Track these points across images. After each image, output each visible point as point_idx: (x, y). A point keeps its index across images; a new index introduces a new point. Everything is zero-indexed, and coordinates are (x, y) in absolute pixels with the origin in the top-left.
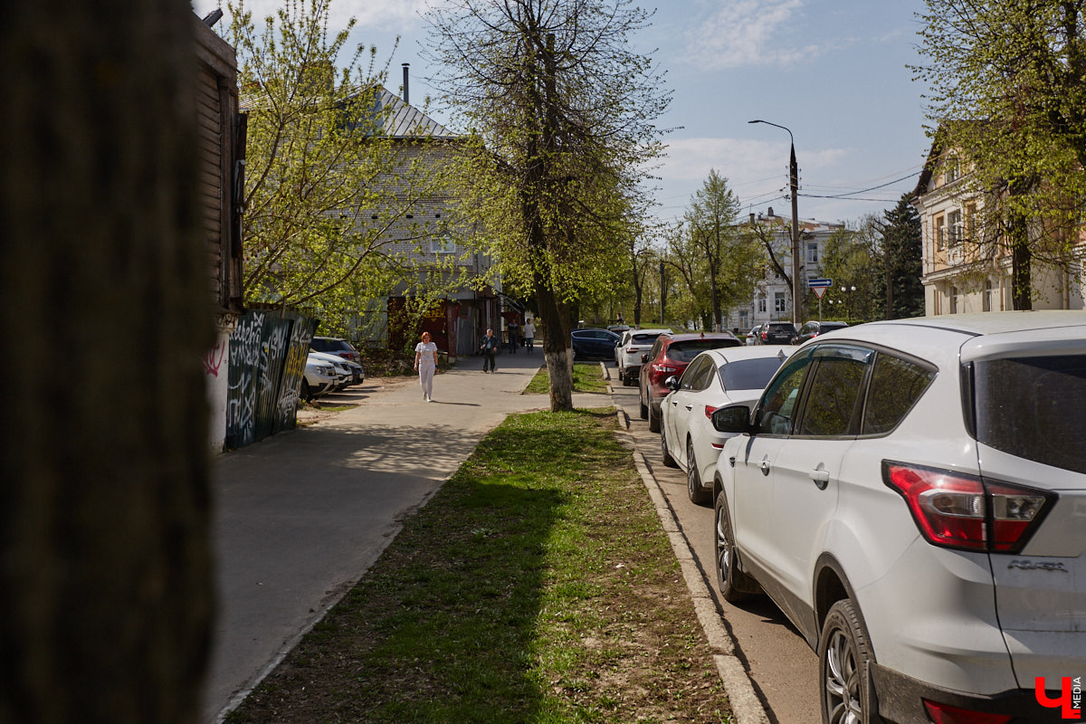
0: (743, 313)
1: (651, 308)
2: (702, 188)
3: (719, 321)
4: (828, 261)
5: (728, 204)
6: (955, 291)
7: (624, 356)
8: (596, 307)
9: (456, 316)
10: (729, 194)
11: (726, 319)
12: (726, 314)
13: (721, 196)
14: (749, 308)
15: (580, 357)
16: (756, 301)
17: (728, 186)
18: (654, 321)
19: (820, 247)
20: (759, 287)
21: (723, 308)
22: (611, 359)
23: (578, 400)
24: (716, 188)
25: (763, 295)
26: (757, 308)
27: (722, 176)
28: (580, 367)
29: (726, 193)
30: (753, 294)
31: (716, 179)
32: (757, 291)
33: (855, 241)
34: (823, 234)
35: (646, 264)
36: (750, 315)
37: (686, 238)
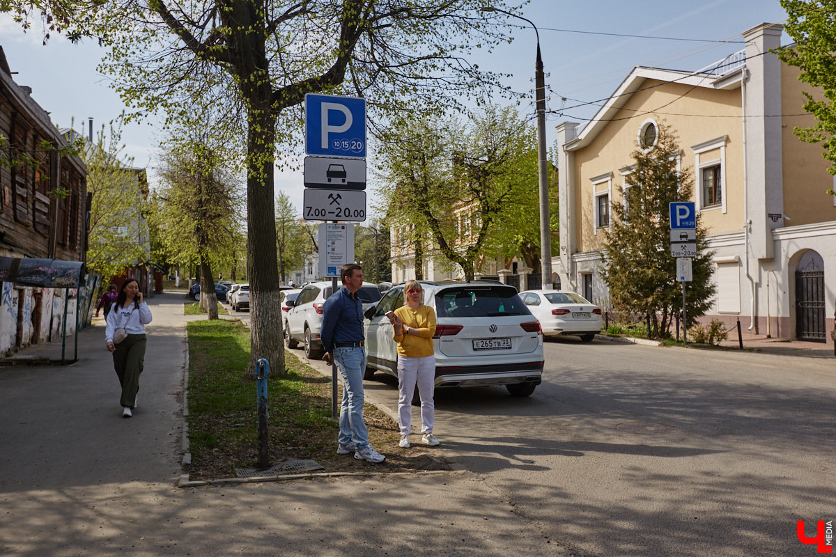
0: (298, 275)
3: (283, 280)
5: (289, 211)
6: (404, 267)
10: (291, 205)
11: (288, 279)
12: (288, 275)
13: (286, 207)
14: (302, 272)
16: (306, 268)
17: (290, 201)
18: (243, 279)
20: (308, 260)
21: (286, 272)
24: (283, 201)
25: (311, 264)
26: (307, 272)
29: (288, 205)
30: (304, 263)
31: (282, 196)
32: (307, 262)
36: (302, 276)
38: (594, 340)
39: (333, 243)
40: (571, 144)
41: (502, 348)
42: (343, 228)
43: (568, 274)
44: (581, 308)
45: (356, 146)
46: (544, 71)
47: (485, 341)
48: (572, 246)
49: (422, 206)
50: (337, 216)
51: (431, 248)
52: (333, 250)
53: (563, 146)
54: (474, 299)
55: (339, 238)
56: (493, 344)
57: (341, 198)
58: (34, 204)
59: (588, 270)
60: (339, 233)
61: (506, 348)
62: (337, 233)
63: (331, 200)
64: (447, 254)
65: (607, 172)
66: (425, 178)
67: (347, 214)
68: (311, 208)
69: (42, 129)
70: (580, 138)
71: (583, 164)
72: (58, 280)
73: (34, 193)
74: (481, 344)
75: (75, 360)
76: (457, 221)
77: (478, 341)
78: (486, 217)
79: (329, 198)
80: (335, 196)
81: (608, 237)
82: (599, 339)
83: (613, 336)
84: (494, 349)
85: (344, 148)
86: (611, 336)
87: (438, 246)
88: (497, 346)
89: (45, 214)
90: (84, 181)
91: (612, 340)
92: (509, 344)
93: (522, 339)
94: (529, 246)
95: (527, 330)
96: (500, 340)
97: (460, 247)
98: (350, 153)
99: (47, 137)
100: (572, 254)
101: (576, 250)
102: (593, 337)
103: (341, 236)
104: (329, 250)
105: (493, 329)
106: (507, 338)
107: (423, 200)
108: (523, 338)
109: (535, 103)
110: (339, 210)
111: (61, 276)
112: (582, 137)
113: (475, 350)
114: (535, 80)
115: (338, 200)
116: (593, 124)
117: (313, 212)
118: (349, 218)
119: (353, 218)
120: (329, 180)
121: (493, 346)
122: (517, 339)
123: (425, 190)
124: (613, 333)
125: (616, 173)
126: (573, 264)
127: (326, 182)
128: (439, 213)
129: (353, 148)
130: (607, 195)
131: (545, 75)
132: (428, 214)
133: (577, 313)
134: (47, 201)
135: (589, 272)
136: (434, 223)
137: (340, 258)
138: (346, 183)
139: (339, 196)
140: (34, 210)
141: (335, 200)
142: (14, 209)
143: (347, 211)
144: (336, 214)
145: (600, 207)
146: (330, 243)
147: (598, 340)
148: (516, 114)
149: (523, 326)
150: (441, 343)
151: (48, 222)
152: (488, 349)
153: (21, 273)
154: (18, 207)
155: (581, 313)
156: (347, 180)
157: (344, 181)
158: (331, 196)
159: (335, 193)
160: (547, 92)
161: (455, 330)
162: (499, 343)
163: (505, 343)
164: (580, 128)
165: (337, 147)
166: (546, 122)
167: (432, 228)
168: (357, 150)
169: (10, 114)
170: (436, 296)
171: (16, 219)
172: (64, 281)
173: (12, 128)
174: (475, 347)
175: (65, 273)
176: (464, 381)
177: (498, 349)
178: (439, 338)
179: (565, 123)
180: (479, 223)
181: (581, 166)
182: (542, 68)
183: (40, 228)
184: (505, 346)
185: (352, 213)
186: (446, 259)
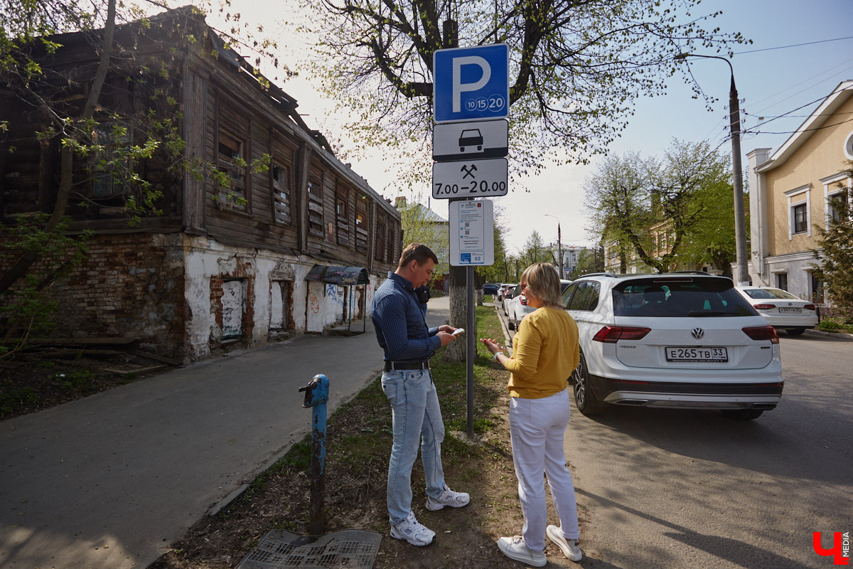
1: (513, 277)
2: (530, 235)
4: (580, 260)
5: (539, 241)
7: (499, 293)
8: (492, 277)
9: (446, 279)
10: (540, 238)
13: (537, 238)
15: (485, 293)
17: (539, 235)
19: (577, 255)
22: (496, 293)
23: (484, 304)
24: (535, 235)
27: (537, 232)
28: (486, 296)
31: (534, 232)
33: (590, 253)
34: (577, 250)
35: (511, 261)
37: (525, 252)
38: (804, 334)
39: (467, 225)
40: (762, 166)
41: (713, 361)
42: (479, 205)
43: (759, 274)
44: (790, 304)
45: (495, 104)
46: (738, 98)
47: (684, 350)
48: (764, 251)
49: (624, 226)
50: (471, 191)
51: (634, 258)
52: (467, 233)
53: (755, 168)
54: (668, 294)
55: (475, 218)
56: (698, 355)
57: (476, 170)
58: (356, 235)
59: (782, 270)
60: (475, 212)
61: (720, 361)
62: (471, 213)
63: (465, 172)
64: (645, 261)
65: (805, 184)
66: (627, 206)
67: (484, 188)
68: (441, 185)
69: (359, 189)
70: (773, 159)
71: (775, 182)
72: (346, 280)
73: (356, 228)
74: (678, 354)
75: (364, 332)
76: (655, 238)
77: (673, 349)
78: (679, 230)
79: (462, 171)
80: (469, 168)
81: (823, 234)
82: (810, 333)
83: (829, 332)
84: (699, 361)
85: (481, 109)
86: (827, 331)
87: (638, 257)
88: (704, 357)
89: (364, 241)
90: (399, 223)
91: (828, 335)
92: (724, 355)
93: (746, 349)
94: (719, 253)
95: (754, 338)
96: (709, 350)
97: (657, 256)
98: (488, 113)
99: (364, 194)
100: (764, 258)
101: (768, 253)
102: (803, 331)
103: (477, 216)
104: (463, 232)
105: (698, 334)
106: (720, 348)
107: (625, 222)
108: (748, 347)
109: (730, 127)
110: (474, 184)
111: (348, 277)
112: (775, 157)
113: (668, 360)
114: (729, 108)
115: (473, 172)
116: (797, 135)
117: (442, 189)
118: (487, 193)
119: (492, 192)
120: (462, 150)
121: (698, 357)
122: (737, 350)
123: (627, 214)
124: (827, 328)
125: (816, 183)
126: (766, 266)
127: (458, 152)
128: (640, 232)
129: (491, 106)
130: (805, 204)
131: (740, 102)
132: (629, 231)
133: (784, 308)
134: (366, 233)
135: (783, 272)
136: (634, 238)
137: (476, 242)
138: (482, 151)
139: (474, 167)
140: (356, 238)
141: (469, 173)
142: (337, 237)
143: (484, 184)
144: (470, 189)
145: (796, 215)
146: (463, 225)
147: (807, 334)
148: (707, 147)
149: (747, 331)
150: (619, 349)
151: (366, 246)
152: (690, 361)
153: (327, 275)
154: (339, 235)
155: (789, 308)
156: (484, 146)
157: (479, 148)
158: (464, 168)
159: (469, 164)
160: (742, 116)
161: (640, 333)
162: (707, 354)
163: (719, 354)
164: (772, 152)
165: (471, 108)
166: (741, 142)
167: (633, 242)
168: (497, 108)
169: (334, 179)
170: (614, 289)
171: (338, 243)
172: (349, 280)
173: (336, 187)
174: (670, 357)
175: (350, 276)
176: (651, 402)
177: (706, 361)
178: (616, 342)
179: (756, 150)
180: (674, 235)
181: (773, 183)
182: (737, 95)
183: (360, 250)
184: (718, 357)
185: (490, 187)
186: (645, 265)
